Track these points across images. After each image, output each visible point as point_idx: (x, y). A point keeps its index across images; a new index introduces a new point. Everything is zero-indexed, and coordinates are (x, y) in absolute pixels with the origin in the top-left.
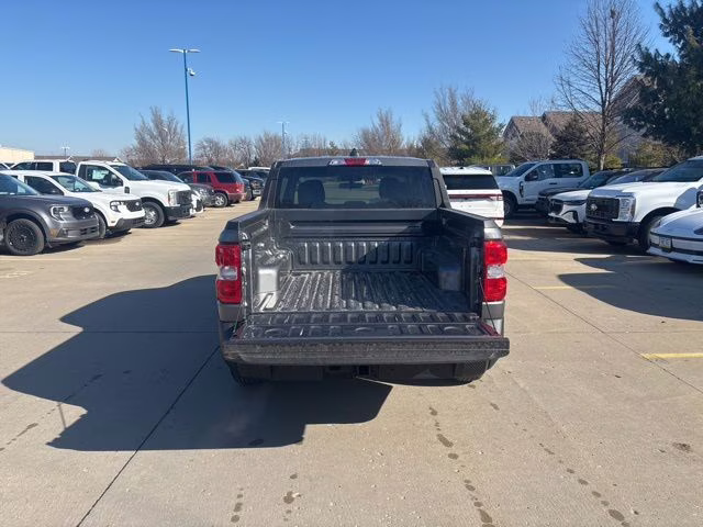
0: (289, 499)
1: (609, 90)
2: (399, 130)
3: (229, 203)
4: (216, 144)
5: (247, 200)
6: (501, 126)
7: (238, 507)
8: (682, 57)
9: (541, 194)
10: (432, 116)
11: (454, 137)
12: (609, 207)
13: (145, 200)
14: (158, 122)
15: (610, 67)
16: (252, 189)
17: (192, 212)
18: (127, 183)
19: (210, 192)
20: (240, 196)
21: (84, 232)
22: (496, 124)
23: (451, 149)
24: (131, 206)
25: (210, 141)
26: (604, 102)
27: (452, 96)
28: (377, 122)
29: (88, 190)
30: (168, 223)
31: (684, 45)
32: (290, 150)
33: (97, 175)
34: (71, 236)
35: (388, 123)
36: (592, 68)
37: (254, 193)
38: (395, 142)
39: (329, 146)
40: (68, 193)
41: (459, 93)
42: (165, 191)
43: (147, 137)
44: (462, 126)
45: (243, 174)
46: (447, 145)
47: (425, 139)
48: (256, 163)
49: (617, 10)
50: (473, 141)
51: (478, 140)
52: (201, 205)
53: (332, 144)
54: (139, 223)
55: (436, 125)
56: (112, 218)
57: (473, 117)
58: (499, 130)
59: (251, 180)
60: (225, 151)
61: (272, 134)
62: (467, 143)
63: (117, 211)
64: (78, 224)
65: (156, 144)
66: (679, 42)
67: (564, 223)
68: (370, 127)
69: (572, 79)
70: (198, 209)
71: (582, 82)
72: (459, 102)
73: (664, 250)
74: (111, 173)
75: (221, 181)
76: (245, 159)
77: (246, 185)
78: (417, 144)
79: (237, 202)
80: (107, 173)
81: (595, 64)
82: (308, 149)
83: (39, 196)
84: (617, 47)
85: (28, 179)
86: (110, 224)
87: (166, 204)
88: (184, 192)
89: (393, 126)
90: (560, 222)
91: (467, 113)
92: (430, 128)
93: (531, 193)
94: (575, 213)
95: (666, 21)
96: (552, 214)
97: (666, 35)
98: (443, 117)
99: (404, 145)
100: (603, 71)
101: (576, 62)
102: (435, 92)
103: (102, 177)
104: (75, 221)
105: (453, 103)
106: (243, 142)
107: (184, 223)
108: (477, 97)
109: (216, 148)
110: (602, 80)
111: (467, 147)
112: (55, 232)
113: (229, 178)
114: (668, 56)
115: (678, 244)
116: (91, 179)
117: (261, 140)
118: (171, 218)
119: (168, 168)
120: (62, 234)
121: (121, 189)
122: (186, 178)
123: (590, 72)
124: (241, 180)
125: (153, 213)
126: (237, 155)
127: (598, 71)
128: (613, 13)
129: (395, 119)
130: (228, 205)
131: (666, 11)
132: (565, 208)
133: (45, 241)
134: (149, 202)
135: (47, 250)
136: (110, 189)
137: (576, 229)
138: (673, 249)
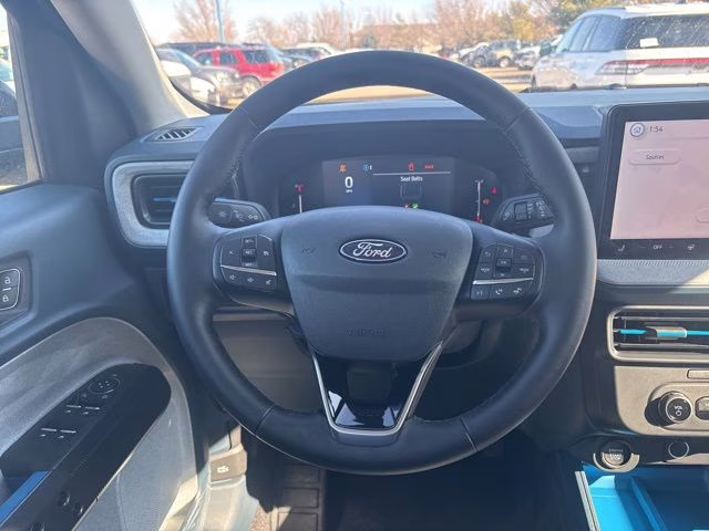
4: (270, 23)
25: (261, 20)
32: (351, 25)
43: (188, 16)
53: (398, 17)
59: (294, 60)
60: (280, 31)
61: (330, 10)
65: (198, 24)
77: (287, 67)
82: (371, 26)
106: (299, 20)
117: (318, 16)
124: (280, 59)
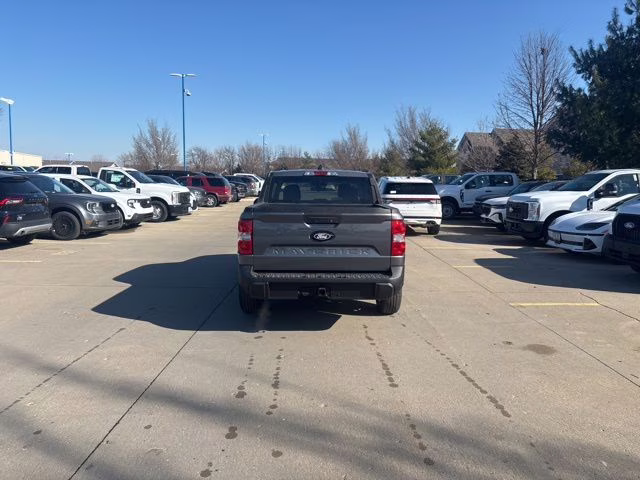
0: (279, 358)
1: (540, 114)
2: (365, 143)
3: (219, 203)
4: (203, 152)
5: (233, 201)
6: (454, 141)
7: (252, 360)
8: (591, 90)
9: (477, 200)
10: (394, 131)
11: (412, 149)
12: (521, 209)
13: (154, 199)
14: (154, 134)
15: (540, 95)
16: (238, 191)
17: (190, 210)
18: (138, 185)
19: (203, 194)
20: (227, 198)
21: (110, 223)
22: (449, 140)
23: (410, 160)
24: (144, 203)
25: (197, 149)
26: (536, 124)
27: (412, 114)
28: (346, 136)
29: (109, 190)
30: (171, 218)
31: (593, 81)
32: (269, 157)
33: (115, 178)
34: (101, 226)
35: (355, 138)
36: (525, 96)
37: (239, 195)
38: (362, 153)
39: (304, 156)
40: (94, 192)
41: (418, 112)
42: (169, 192)
43: (144, 146)
44: (420, 141)
45: (229, 179)
46: (407, 156)
47: (388, 151)
48: (239, 170)
49: (546, 47)
50: (429, 153)
51: (434, 153)
52: (196, 204)
53: (306, 154)
54: (148, 218)
55: (397, 139)
56: (129, 213)
57: (429, 133)
58: (452, 145)
59: (237, 185)
60: (211, 158)
62: (424, 156)
63: (133, 207)
64: (106, 217)
65: (150, 152)
66: (589, 78)
67: (493, 223)
68: (339, 139)
69: (510, 104)
70: (194, 208)
71: (518, 107)
72: (418, 121)
73: (557, 242)
74: (125, 176)
75: (212, 185)
76: (229, 166)
77: (233, 188)
78: (381, 155)
79: (225, 203)
80: (122, 176)
81: (528, 92)
82: (284, 158)
83: (75, 194)
84: (547, 79)
85: (62, 180)
86: (127, 218)
87: (170, 203)
88: (184, 193)
89: (360, 140)
90: (490, 222)
91: (424, 129)
92: (393, 142)
93: (469, 198)
94: (500, 214)
95: (578, 60)
96: (483, 216)
97: (579, 72)
98: (403, 132)
99: (370, 155)
100: (535, 98)
101: (511, 90)
102: (397, 112)
103: (119, 180)
104: (104, 214)
105: (413, 121)
106: (228, 151)
107: (183, 219)
108: (433, 116)
109: (203, 156)
110: (534, 105)
111: (423, 159)
112: (88, 222)
113: (219, 183)
114: (580, 90)
115: (565, 237)
116: (109, 181)
117: (244, 150)
118: (173, 215)
119: (166, 173)
120: (94, 224)
121: (134, 190)
122: (183, 182)
123: (524, 99)
124: (228, 185)
125: (158, 210)
126: (222, 163)
127: (531, 98)
128: (543, 50)
129: (362, 134)
130: (217, 205)
131: (579, 53)
132: (493, 210)
133: (81, 228)
134: (157, 201)
135: (82, 237)
136: (125, 190)
137: (501, 228)
138: (562, 241)
